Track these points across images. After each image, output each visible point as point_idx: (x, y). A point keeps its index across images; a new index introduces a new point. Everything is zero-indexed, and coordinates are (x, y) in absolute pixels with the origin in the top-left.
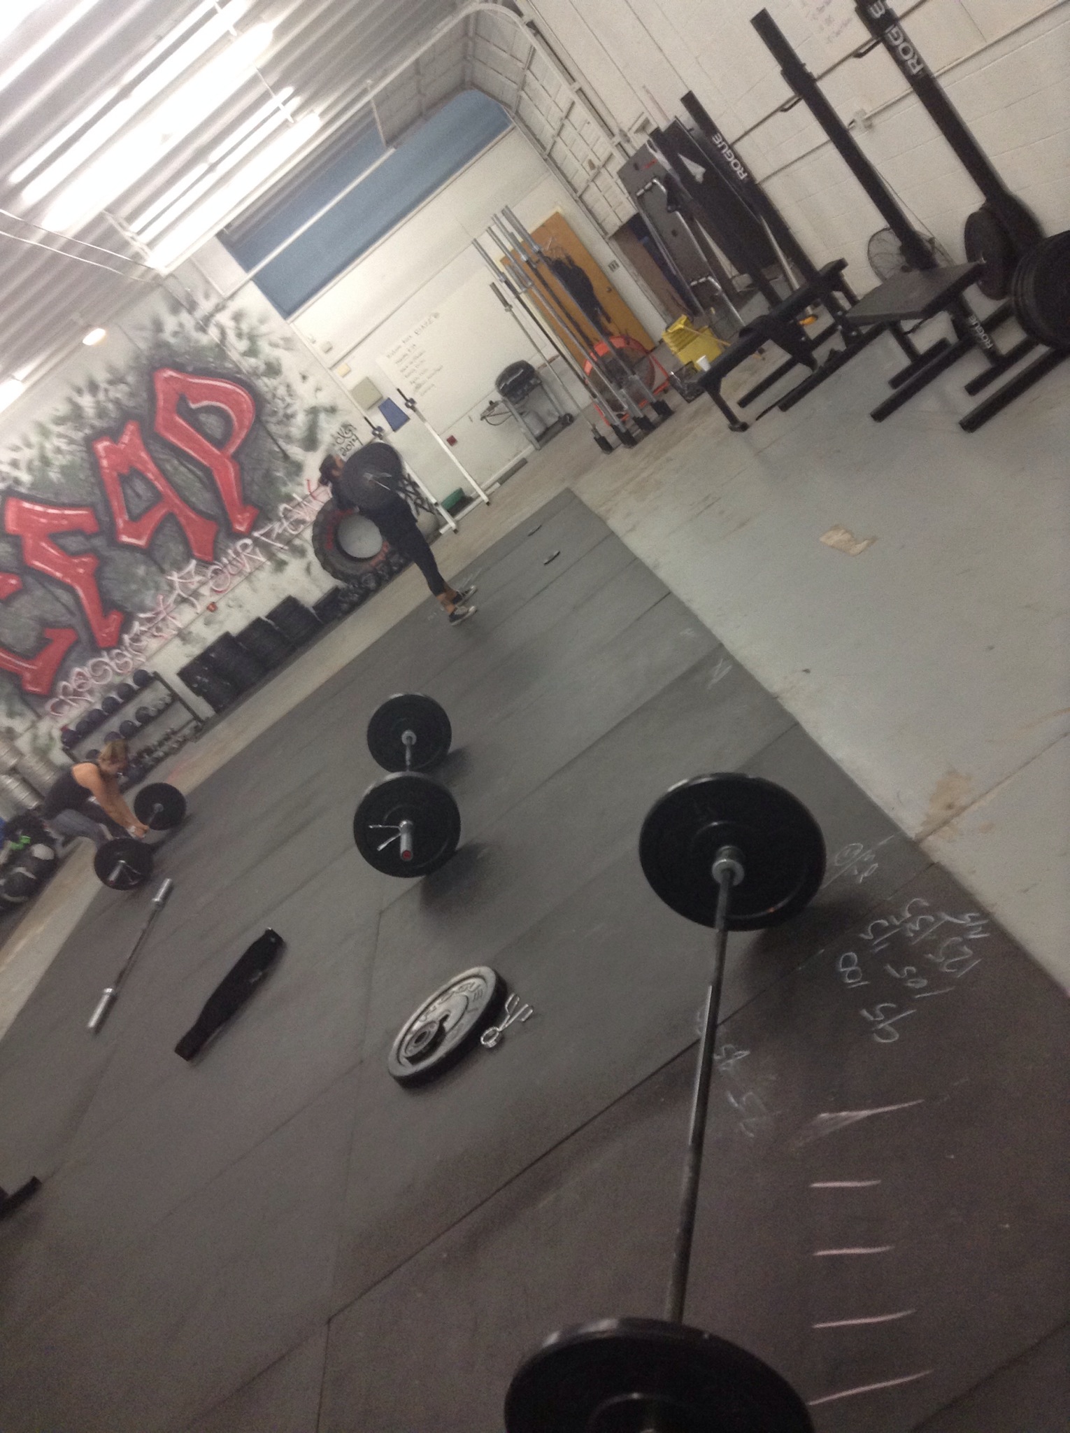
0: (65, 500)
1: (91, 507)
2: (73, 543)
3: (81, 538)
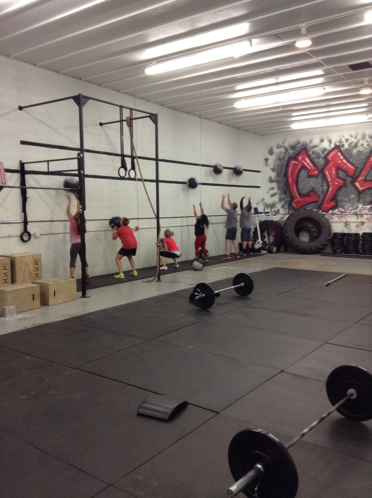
0: (351, 160)
1: (357, 168)
2: (342, 174)
3: (345, 174)
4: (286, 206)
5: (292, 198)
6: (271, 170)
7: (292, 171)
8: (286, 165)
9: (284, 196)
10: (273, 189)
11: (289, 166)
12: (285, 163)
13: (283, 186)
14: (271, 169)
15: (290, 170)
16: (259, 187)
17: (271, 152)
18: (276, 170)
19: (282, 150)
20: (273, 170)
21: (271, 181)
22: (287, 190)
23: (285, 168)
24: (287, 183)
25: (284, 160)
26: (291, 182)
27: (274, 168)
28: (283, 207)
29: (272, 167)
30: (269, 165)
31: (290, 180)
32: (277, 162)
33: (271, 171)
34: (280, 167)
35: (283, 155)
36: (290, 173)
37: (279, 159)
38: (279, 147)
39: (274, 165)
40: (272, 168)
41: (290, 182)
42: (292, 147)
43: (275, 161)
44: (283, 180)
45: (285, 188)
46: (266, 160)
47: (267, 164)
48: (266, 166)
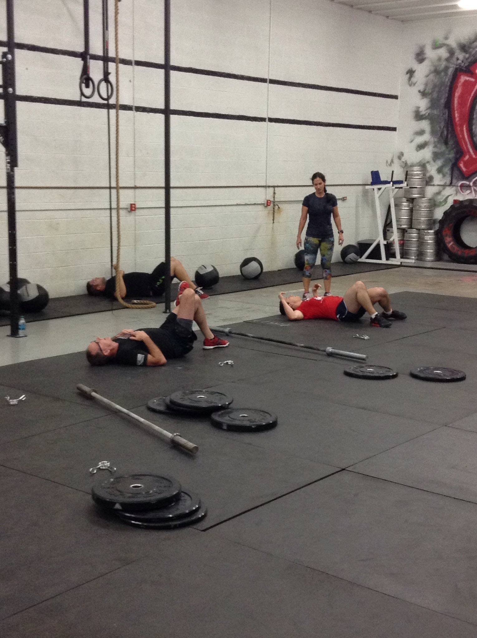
4: (447, 170)
5: (460, 153)
6: (419, 94)
7: (461, 97)
8: (449, 84)
9: (443, 148)
10: (421, 133)
11: (457, 87)
12: (447, 80)
13: (442, 127)
14: (419, 91)
15: (457, 95)
16: (394, 129)
17: (420, 57)
18: (431, 94)
19: (443, 53)
20: (424, 94)
21: (418, 116)
22: (449, 136)
23: (447, 91)
24: (450, 121)
25: (446, 74)
26: (458, 121)
27: (424, 91)
28: (439, 171)
29: (422, 88)
30: (414, 84)
31: (456, 115)
32: (432, 76)
33: (419, 96)
34: (437, 89)
35: (443, 64)
36: (456, 101)
37: (436, 72)
38: (436, 46)
39: (426, 85)
40: (422, 90)
41: (457, 119)
42: (464, 48)
43: (427, 76)
44: (442, 115)
45: (445, 133)
46: (411, 73)
47: (410, 82)
48: (410, 85)
